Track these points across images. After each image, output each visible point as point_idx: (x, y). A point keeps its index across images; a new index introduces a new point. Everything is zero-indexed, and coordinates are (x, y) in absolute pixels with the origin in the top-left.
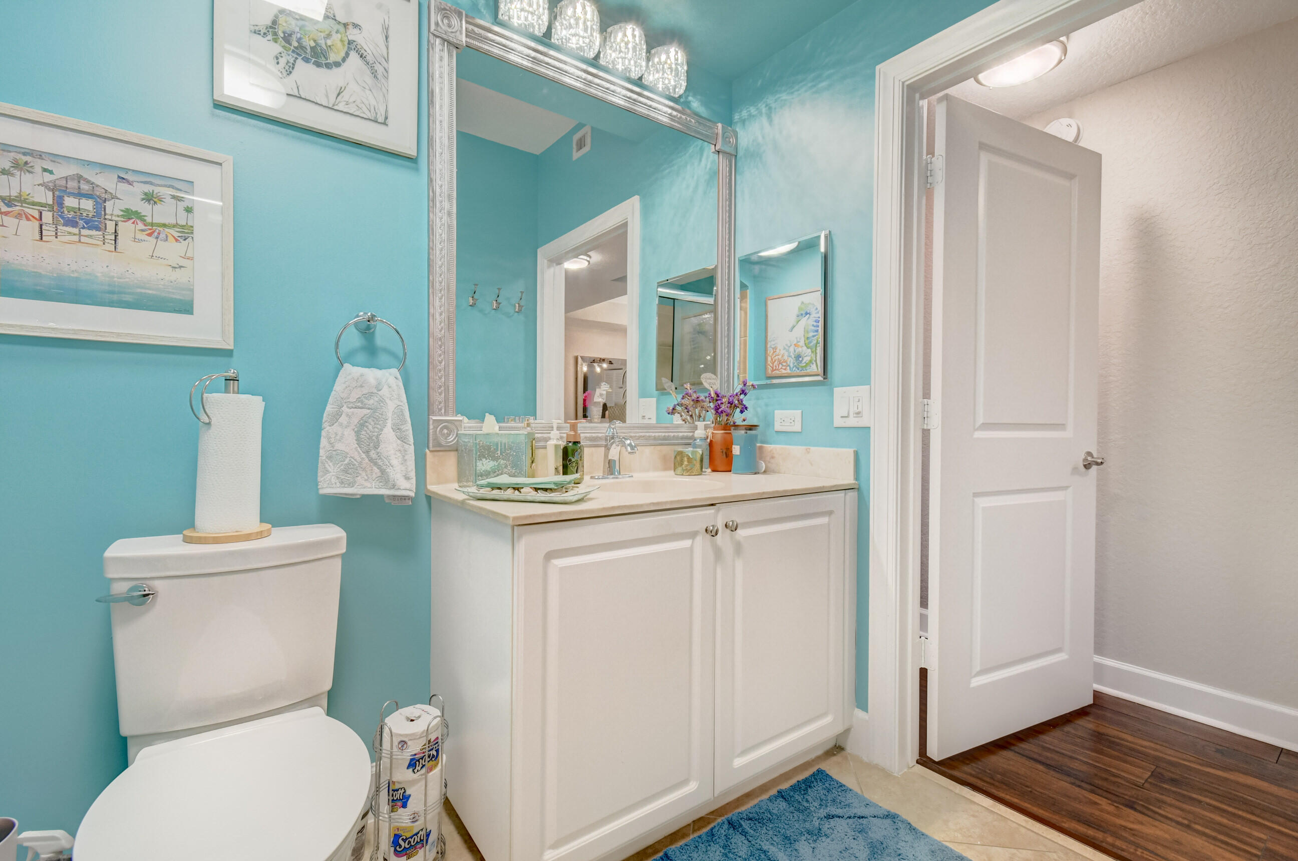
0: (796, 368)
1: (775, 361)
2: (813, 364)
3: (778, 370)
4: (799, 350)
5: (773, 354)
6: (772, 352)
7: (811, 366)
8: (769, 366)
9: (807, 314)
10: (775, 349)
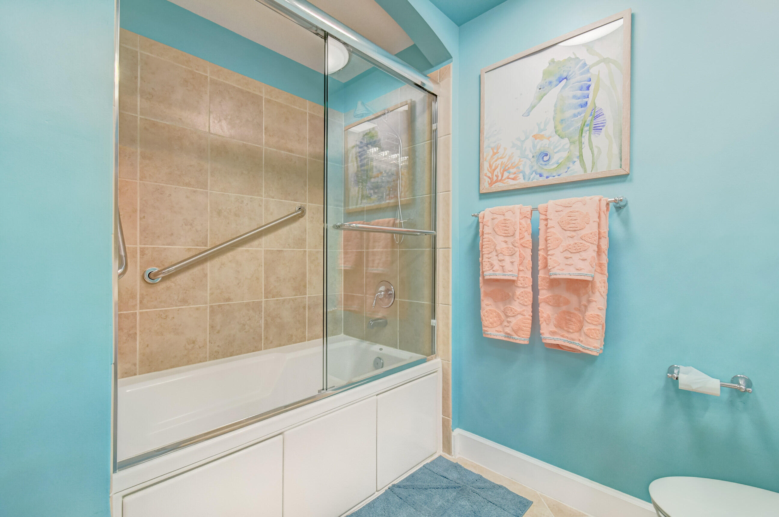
0: (537, 173)
1: (496, 167)
3: (501, 180)
4: (542, 144)
5: (492, 157)
6: (491, 153)
8: (485, 177)
9: (560, 79)
10: (496, 147)
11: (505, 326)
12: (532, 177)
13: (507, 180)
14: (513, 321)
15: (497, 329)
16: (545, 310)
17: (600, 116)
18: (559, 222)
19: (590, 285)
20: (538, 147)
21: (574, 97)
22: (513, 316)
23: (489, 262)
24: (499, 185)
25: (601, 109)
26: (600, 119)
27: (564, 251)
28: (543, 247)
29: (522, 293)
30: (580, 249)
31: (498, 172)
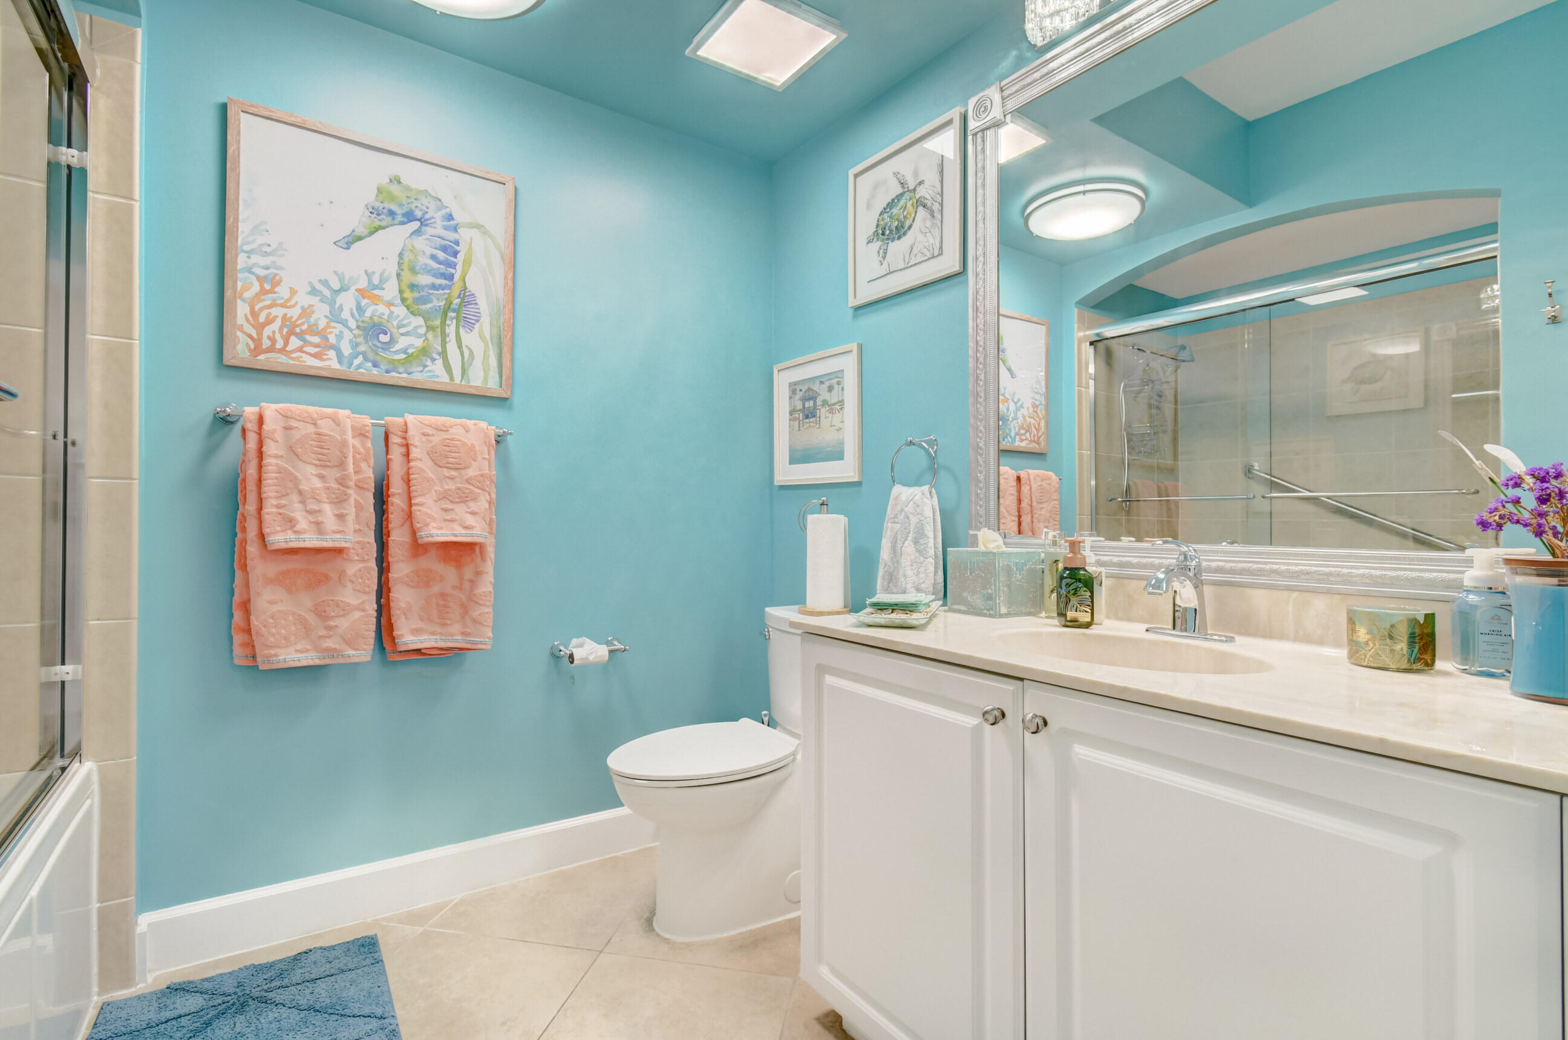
0: (366, 359)
1: (269, 321)
2: (433, 360)
3: (282, 351)
4: (375, 311)
5: (258, 297)
6: (256, 288)
7: (425, 366)
8: (239, 333)
9: (410, 217)
10: (270, 283)
11: (321, 637)
12: (356, 362)
13: (298, 354)
14: (343, 624)
15: (299, 647)
16: (402, 596)
17: (472, 304)
18: (430, 452)
19: (477, 550)
20: (368, 314)
21: (433, 257)
22: (343, 616)
23: (280, 514)
24: (279, 360)
25: (474, 294)
26: (473, 308)
27: (440, 499)
28: (400, 491)
29: (360, 571)
30: (467, 497)
31: (274, 332)
